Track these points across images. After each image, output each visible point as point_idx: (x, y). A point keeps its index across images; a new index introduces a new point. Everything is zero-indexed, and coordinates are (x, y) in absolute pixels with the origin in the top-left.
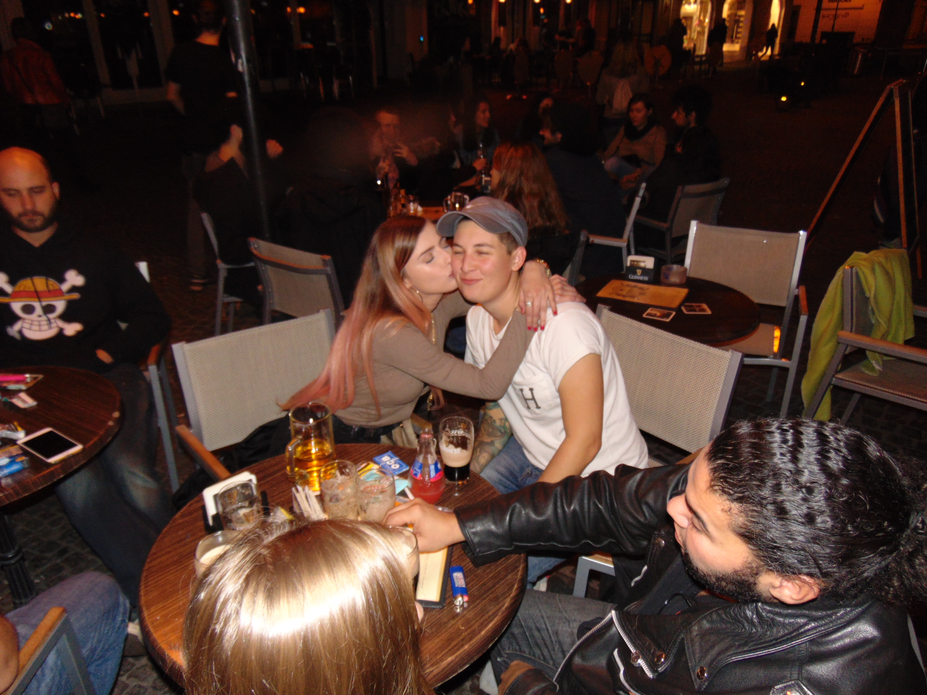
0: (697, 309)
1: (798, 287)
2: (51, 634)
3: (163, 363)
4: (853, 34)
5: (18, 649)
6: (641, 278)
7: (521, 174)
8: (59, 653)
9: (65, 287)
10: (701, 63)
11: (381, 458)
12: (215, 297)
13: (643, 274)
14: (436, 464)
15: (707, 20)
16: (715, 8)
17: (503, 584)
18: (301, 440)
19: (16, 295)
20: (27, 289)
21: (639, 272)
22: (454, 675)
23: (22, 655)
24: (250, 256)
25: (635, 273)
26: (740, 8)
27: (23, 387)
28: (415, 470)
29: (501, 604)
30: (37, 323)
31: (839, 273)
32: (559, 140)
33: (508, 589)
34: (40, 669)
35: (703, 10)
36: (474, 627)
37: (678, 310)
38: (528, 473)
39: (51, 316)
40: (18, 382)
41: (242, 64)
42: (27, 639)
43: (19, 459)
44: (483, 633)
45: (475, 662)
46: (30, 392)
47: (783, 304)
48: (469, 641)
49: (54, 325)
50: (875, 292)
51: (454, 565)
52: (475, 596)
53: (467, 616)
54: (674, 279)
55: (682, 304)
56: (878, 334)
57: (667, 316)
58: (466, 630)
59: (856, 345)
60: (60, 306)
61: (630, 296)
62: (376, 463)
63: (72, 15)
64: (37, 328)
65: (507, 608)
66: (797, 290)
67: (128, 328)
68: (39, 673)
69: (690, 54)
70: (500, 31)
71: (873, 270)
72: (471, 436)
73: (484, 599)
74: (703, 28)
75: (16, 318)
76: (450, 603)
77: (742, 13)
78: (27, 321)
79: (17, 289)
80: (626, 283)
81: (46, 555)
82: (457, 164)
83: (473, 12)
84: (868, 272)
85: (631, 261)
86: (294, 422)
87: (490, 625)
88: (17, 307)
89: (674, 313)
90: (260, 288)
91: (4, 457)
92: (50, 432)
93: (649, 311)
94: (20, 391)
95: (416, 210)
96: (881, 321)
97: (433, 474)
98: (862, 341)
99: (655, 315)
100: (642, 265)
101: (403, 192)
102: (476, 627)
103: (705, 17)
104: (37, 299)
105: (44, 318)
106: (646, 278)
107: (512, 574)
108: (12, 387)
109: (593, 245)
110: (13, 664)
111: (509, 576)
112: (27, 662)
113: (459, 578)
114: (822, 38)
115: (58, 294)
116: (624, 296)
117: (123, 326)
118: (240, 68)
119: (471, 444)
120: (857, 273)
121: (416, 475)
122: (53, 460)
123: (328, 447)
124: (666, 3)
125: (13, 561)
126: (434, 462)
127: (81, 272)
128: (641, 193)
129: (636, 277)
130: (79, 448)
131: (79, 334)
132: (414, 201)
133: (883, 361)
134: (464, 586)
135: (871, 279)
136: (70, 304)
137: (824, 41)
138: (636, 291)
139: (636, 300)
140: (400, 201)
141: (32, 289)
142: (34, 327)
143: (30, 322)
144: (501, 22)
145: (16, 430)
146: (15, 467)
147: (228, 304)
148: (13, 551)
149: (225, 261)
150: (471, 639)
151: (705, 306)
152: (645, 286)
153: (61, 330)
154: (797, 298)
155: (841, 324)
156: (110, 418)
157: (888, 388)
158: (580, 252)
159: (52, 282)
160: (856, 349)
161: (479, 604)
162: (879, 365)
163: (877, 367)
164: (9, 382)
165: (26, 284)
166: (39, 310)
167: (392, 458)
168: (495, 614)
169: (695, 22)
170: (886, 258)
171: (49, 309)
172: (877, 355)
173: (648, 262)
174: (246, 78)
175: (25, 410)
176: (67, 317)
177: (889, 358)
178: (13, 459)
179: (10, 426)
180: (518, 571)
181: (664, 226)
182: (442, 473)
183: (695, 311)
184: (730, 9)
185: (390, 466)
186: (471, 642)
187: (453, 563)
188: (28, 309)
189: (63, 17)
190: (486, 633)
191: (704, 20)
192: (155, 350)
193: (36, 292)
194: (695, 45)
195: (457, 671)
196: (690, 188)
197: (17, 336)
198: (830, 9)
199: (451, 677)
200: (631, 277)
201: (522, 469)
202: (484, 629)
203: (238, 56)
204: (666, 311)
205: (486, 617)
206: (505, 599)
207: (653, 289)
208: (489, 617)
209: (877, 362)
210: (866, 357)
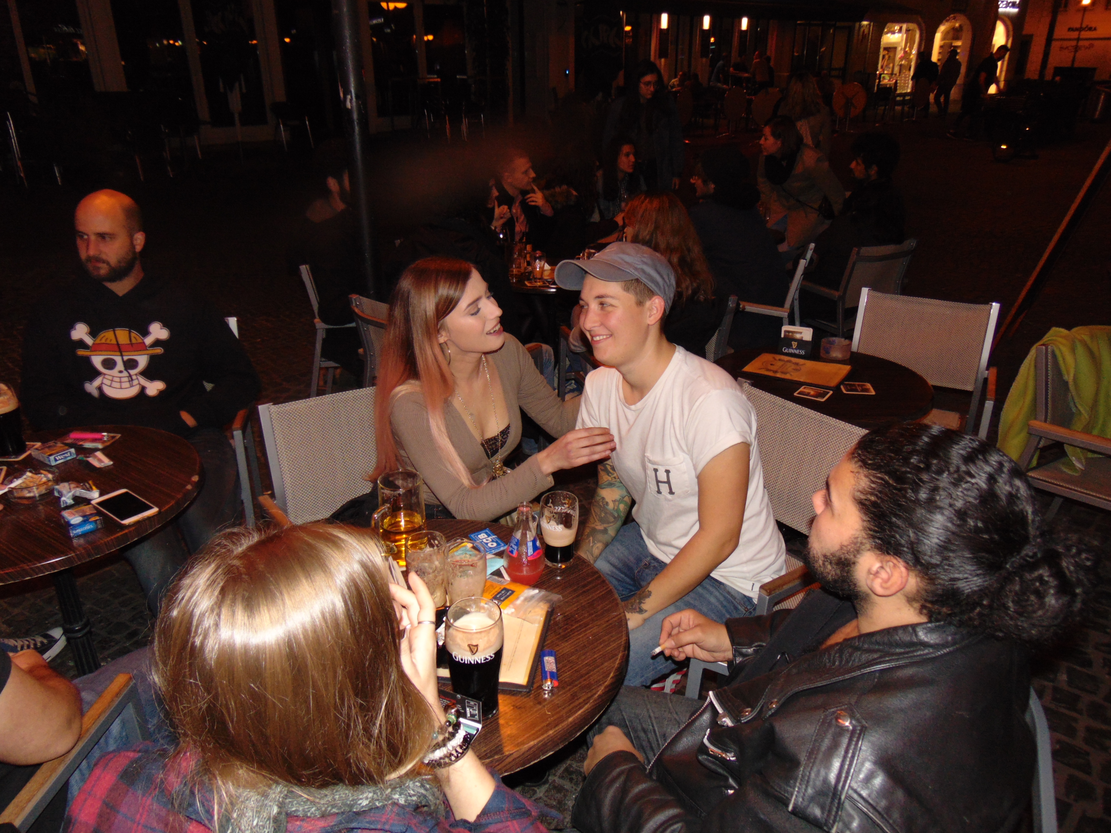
0: (859, 389)
1: (987, 369)
2: (117, 701)
3: (249, 430)
4: (1094, 70)
5: (82, 714)
6: (797, 352)
7: (656, 228)
8: (123, 723)
9: (149, 340)
10: (903, 103)
11: (477, 535)
12: (312, 363)
13: (798, 347)
14: (534, 542)
15: (914, 52)
16: (924, 38)
17: (598, 671)
18: (389, 508)
19: (96, 348)
20: (108, 342)
21: (794, 344)
22: (536, 761)
23: (86, 719)
24: (352, 316)
25: (790, 346)
26: (957, 38)
27: (100, 446)
28: (511, 547)
29: (594, 691)
30: (118, 380)
31: (1033, 352)
32: (712, 191)
33: (603, 677)
34: (104, 737)
35: (909, 40)
36: (561, 714)
37: (837, 389)
38: (646, 564)
39: (133, 372)
40: (94, 440)
41: (351, 100)
42: (91, 704)
43: (93, 519)
44: (571, 719)
45: (560, 750)
46: (105, 451)
47: (969, 388)
48: (555, 727)
49: (135, 382)
50: (1074, 375)
51: (547, 650)
52: (566, 682)
53: (555, 701)
54: (836, 354)
55: (841, 382)
56: (1079, 425)
57: (823, 395)
58: (553, 716)
59: (1053, 438)
60: (143, 361)
61: (783, 373)
62: (470, 539)
63: (171, 42)
64: (117, 385)
65: (600, 696)
66: (987, 372)
67: (213, 389)
68: (102, 740)
69: (889, 92)
70: (660, 63)
71: (1073, 350)
72: (576, 514)
73: (576, 686)
74: (910, 61)
75: (95, 373)
76: (538, 687)
77: (959, 43)
78: (107, 376)
79: (98, 341)
80: (778, 357)
81: (114, 637)
82: (596, 217)
83: (629, 41)
84: (1065, 350)
85: (785, 331)
86: (382, 488)
87: (580, 712)
88: (97, 360)
89: (831, 392)
90: (361, 351)
91: (77, 515)
92: (126, 493)
93: (802, 389)
94: (97, 450)
95: (542, 268)
96: (1081, 409)
97: (530, 551)
98: (1059, 433)
99: (808, 394)
100: (798, 336)
101: (529, 247)
102: (563, 712)
103: (911, 48)
104: (119, 353)
105: (125, 374)
106: (803, 352)
107: (609, 662)
108: (88, 445)
109: (744, 312)
110: (76, 726)
111: (606, 664)
112: (91, 726)
113: (550, 663)
114: (1055, 74)
115: (141, 347)
116: (775, 372)
117: (209, 386)
118: (349, 105)
119: (575, 523)
120: (1053, 352)
121: (512, 552)
122: (127, 522)
123: (418, 519)
124: (864, 31)
125: (80, 635)
126: (532, 539)
127: (166, 325)
128: (809, 254)
129: (791, 351)
130: (155, 510)
131: (161, 393)
132: (540, 258)
133: (1086, 459)
134: (555, 670)
135: (1070, 359)
136: (153, 359)
137: (1057, 78)
138: (790, 367)
139: (787, 377)
140: (525, 257)
141: (114, 342)
142: (114, 384)
143: (110, 378)
144: (662, 53)
145: (90, 489)
146: (88, 527)
147: (327, 368)
148: (80, 623)
149: (324, 320)
150: (557, 725)
151: (869, 386)
152: (801, 361)
153: (143, 388)
154: (986, 380)
155: (1033, 412)
156: (189, 482)
157: (1091, 490)
158: (728, 320)
159: (134, 334)
160: (1051, 442)
161: (569, 690)
162: (1081, 463)
163: (1078, 465)
164: (85, 440)
165: (108, 336)
166: (120, 366)
167: (489, 536)
168: (586, 702)
169: (900, 54)
170: (1092, 336)
171: (130, 365)
172: (1078, 450)
173: (806, 334)
174: (355, 116)
175: (100, 469)
176: (149, 374)
177: (1096, 456)
178: (86, 519)
179: (84, 485)
180: (617, 659)
181: (836, 294)
182: (541, 552)
183: (857, 391)
184: (944, 38)
185: (487, 544)
186: (557, 729)
187: (545, 648)
188: (110, 364)
189: (161, 44)
190: (574, 720)
191: (911, 53)
192: (241, 414)
193: (118, 344)
194: (896, 83)
195: (539, 757)
196: (867, 251)
197: (95, 393)
198: (1070, 40)
199: (532, 763)
200: (785, 350)
201: (639, 560)
202: (573, 715)
203: (347, 92)
204: (822, 390)
205: (577, 702)
206: (598, 686)
207: (809, 364)
208: (580, 704)
209: (1079, 460)
210: (1064, 454)
